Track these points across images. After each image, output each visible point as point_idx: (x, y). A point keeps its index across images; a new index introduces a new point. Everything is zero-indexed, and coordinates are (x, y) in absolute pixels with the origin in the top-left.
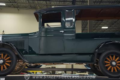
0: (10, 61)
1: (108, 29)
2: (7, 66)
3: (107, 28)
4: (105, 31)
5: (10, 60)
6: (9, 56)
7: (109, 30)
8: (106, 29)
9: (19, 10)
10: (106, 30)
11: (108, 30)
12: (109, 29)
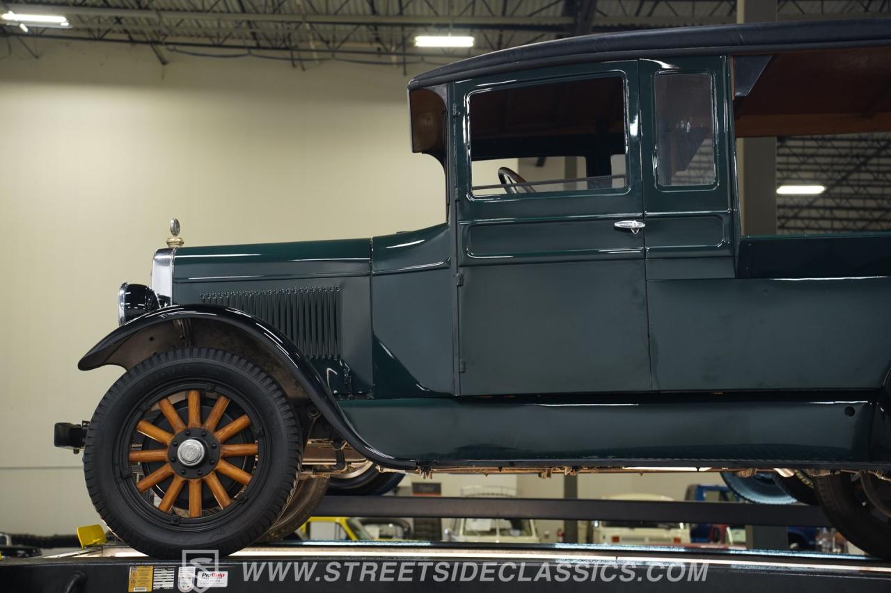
0: (252, 448)
1: (820, 203)
2: (232, 486)
3: (817, 189)
4: (795, 217)
5: (250, 441)
6: (242, 413)
7: (831, 209)
8: (810, 201)
9: (164, 63)
10: (810, 207)
11: (824, 208)
12: (830, 202)
